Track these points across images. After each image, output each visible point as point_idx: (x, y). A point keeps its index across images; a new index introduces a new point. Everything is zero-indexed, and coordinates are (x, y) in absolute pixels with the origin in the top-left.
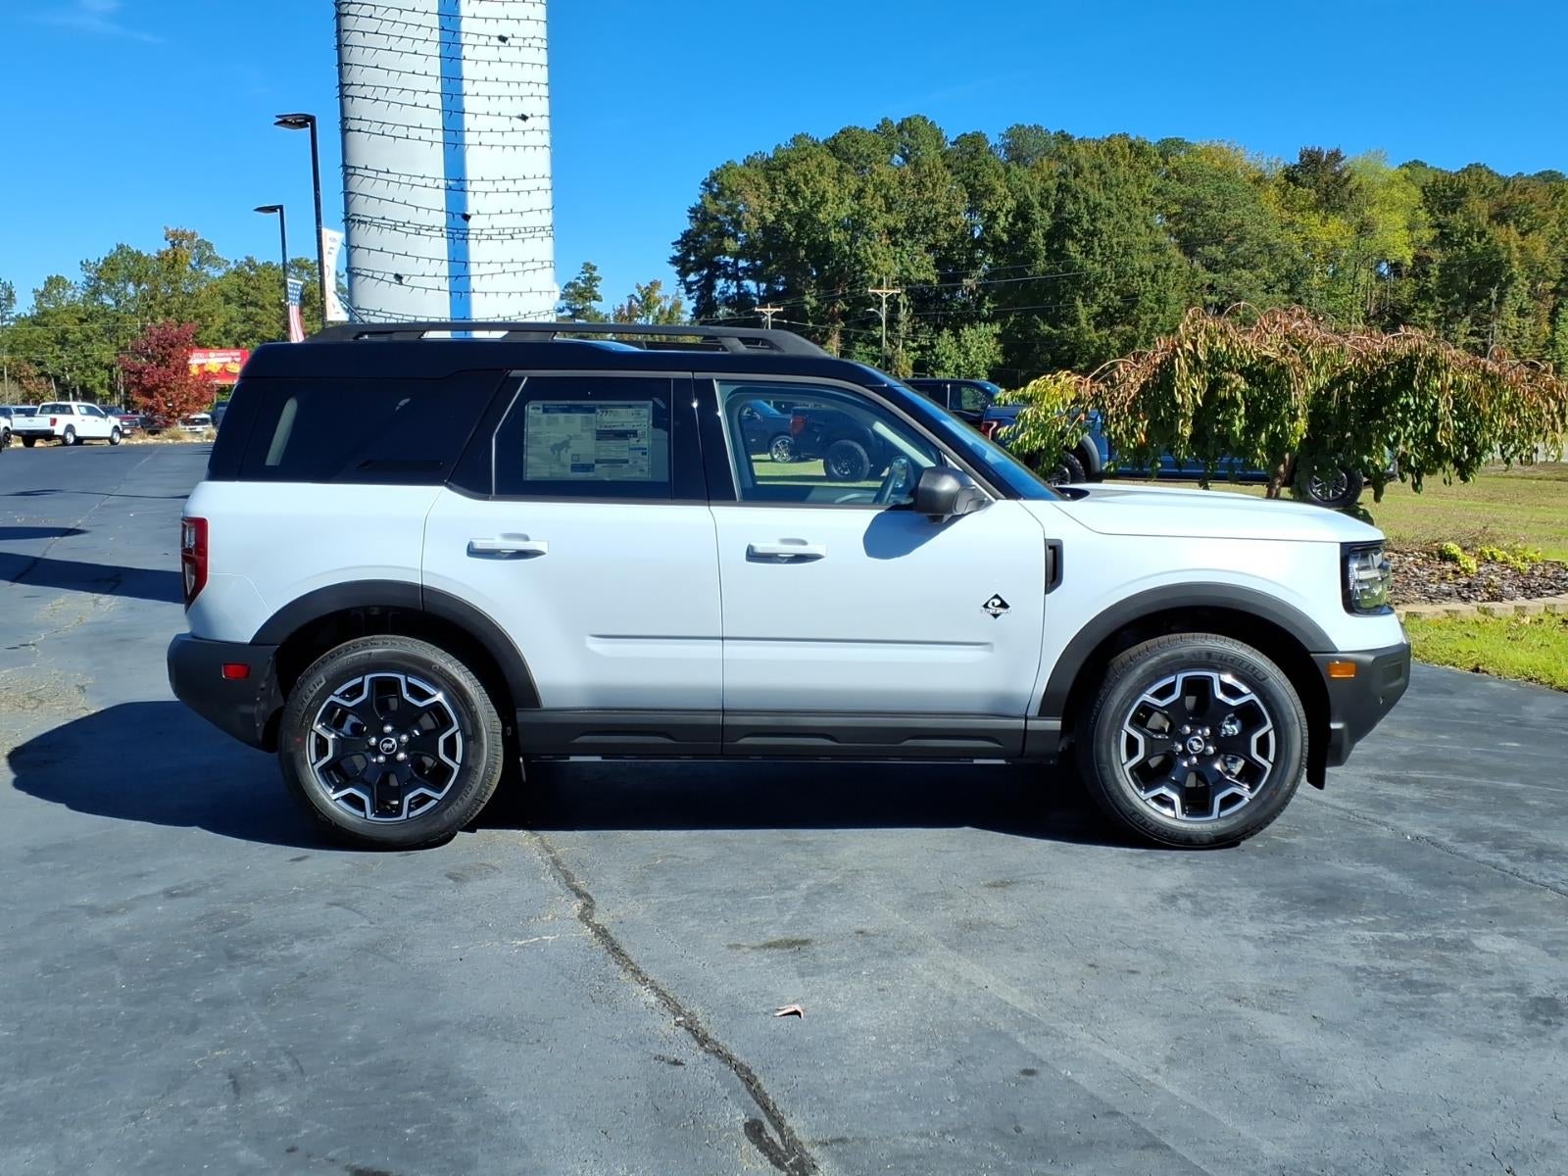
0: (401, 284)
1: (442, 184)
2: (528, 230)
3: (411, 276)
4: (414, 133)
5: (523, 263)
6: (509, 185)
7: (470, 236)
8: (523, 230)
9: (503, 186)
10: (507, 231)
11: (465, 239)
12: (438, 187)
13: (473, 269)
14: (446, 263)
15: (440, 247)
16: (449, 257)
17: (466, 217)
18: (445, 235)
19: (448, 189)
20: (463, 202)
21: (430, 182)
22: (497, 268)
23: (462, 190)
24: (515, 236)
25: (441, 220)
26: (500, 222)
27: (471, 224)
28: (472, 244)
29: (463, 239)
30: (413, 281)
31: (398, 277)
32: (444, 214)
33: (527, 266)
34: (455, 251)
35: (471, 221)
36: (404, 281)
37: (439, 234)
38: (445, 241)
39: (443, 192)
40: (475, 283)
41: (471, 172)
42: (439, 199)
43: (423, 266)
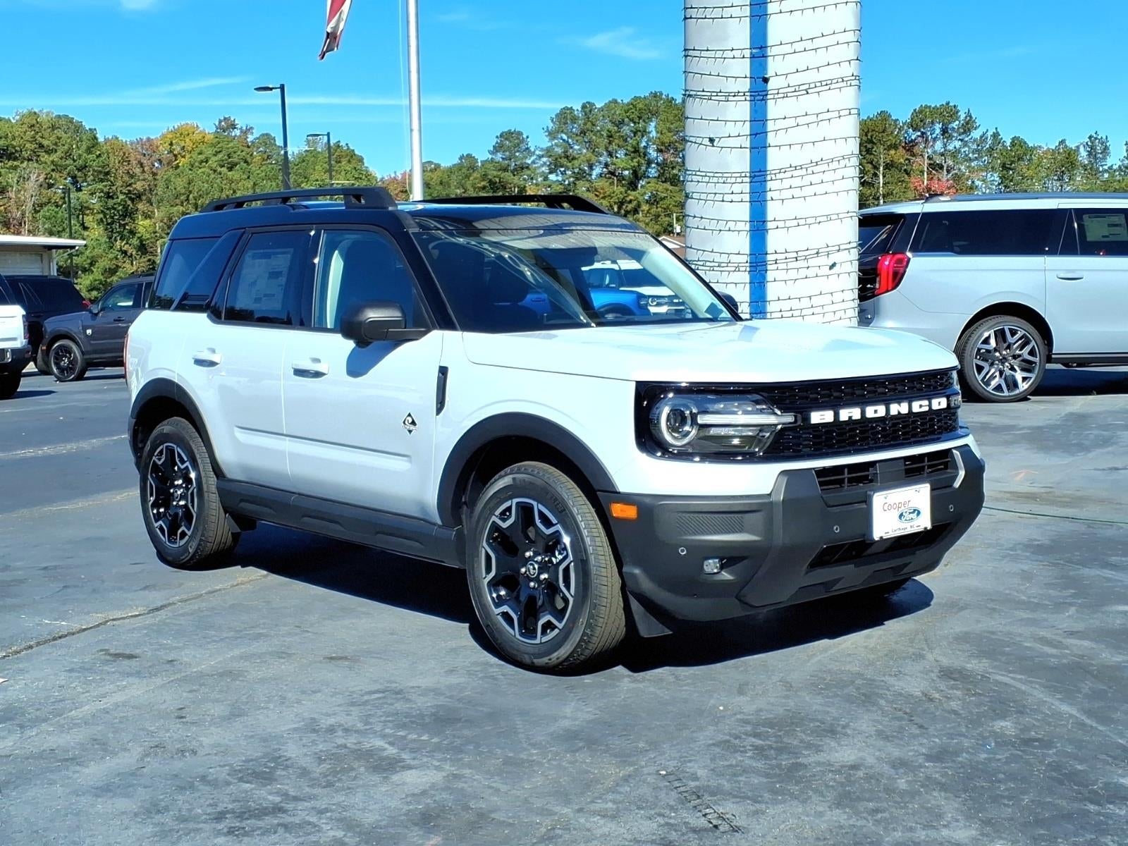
0: (713, 146)
1: (747, 53)
2: (824, 83)
3: (720, 138)
4: (727, 12)
5: (817, 115)
6: (809, 45)
7: (769, 97)
8: (818, 84)
9: (799, 46)
10: (802, 88)
11: (764, 99)
12: (744, 57)
13: (770, 126)
14: (748, 124)
15: (742, 110)
16: (751, 117)
17: (766, 80)
18: (748, 98)
19: (752, 57)
20: (764, 67)
21: (737, 54)
22: (792, 122)
23: (763, 56)
24: (809, 91)
25: (745, 85)
26: (795, 80)
27: (771, 85)
28: (770, 103)
29: (763, 100)
30: (723, 143)
31: (712, 140)
32: (748, 80)
33: (821, 117)
34: (756, 111)
35: (769, 83)
36: (715, 144)
37: (743, 98)
38: (748, 103)
39: (748, 60)
40: (771, 139)
41: (772, 39)
42: (743, 68)
43: (731, 129)
